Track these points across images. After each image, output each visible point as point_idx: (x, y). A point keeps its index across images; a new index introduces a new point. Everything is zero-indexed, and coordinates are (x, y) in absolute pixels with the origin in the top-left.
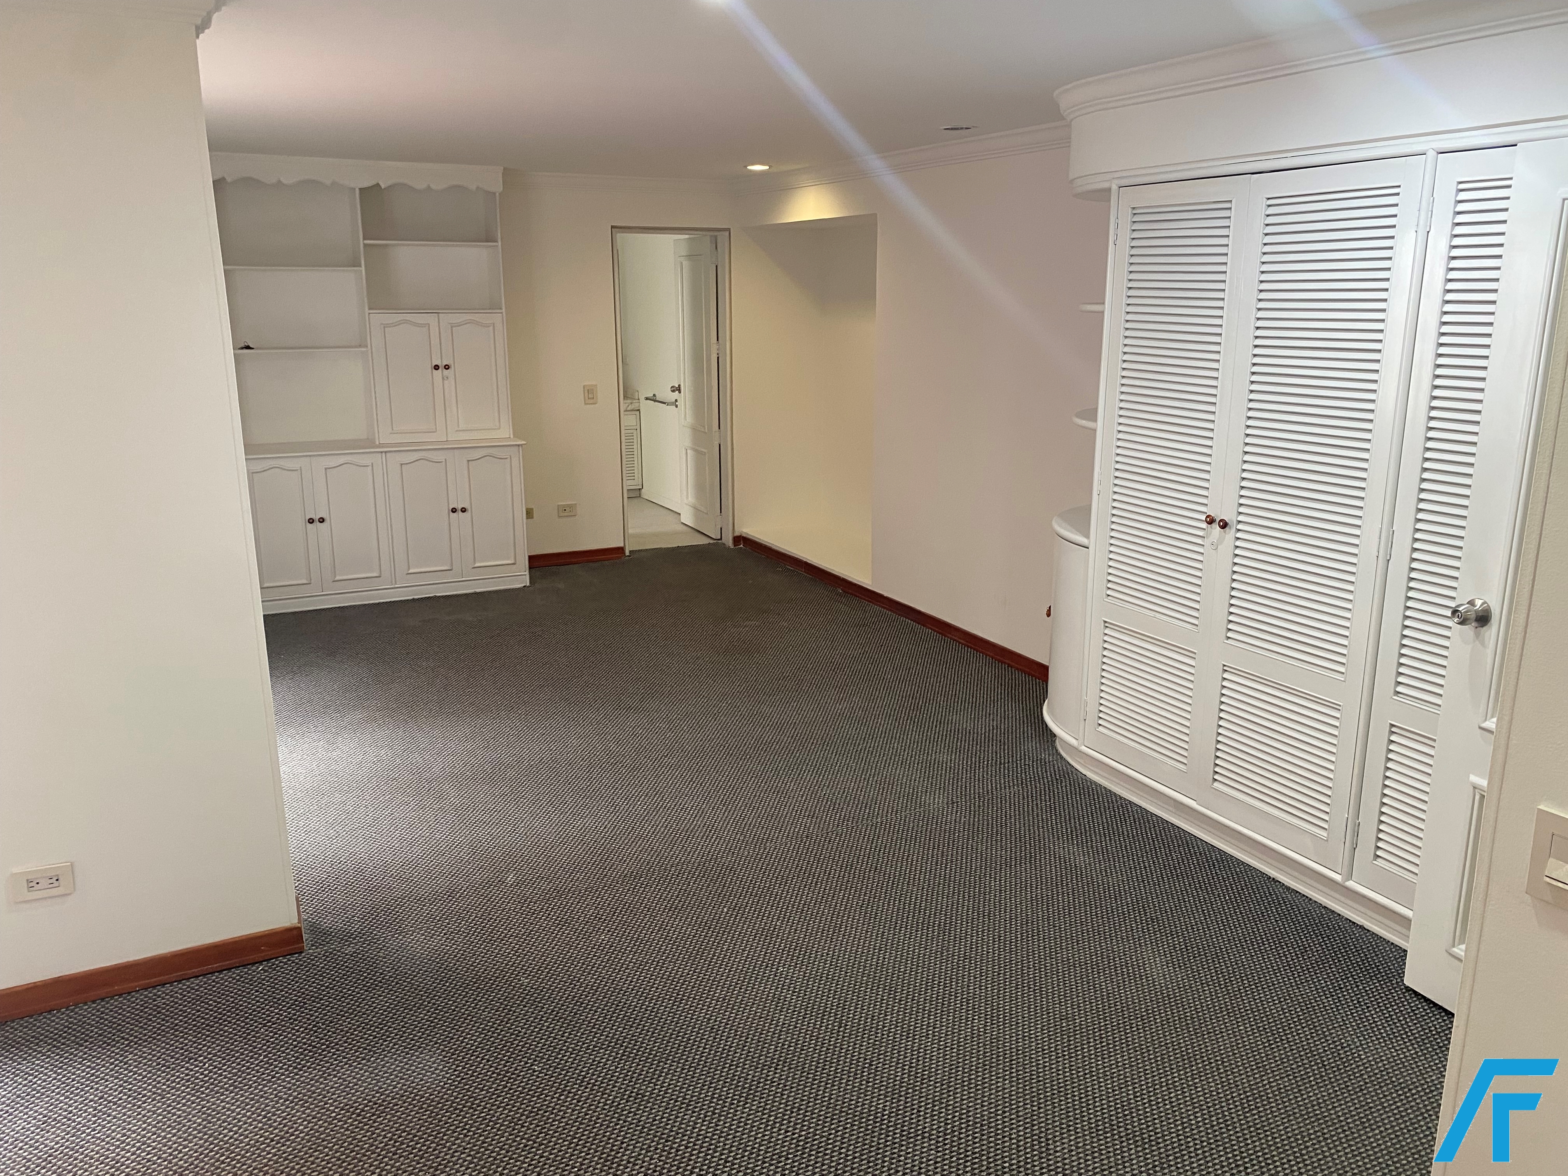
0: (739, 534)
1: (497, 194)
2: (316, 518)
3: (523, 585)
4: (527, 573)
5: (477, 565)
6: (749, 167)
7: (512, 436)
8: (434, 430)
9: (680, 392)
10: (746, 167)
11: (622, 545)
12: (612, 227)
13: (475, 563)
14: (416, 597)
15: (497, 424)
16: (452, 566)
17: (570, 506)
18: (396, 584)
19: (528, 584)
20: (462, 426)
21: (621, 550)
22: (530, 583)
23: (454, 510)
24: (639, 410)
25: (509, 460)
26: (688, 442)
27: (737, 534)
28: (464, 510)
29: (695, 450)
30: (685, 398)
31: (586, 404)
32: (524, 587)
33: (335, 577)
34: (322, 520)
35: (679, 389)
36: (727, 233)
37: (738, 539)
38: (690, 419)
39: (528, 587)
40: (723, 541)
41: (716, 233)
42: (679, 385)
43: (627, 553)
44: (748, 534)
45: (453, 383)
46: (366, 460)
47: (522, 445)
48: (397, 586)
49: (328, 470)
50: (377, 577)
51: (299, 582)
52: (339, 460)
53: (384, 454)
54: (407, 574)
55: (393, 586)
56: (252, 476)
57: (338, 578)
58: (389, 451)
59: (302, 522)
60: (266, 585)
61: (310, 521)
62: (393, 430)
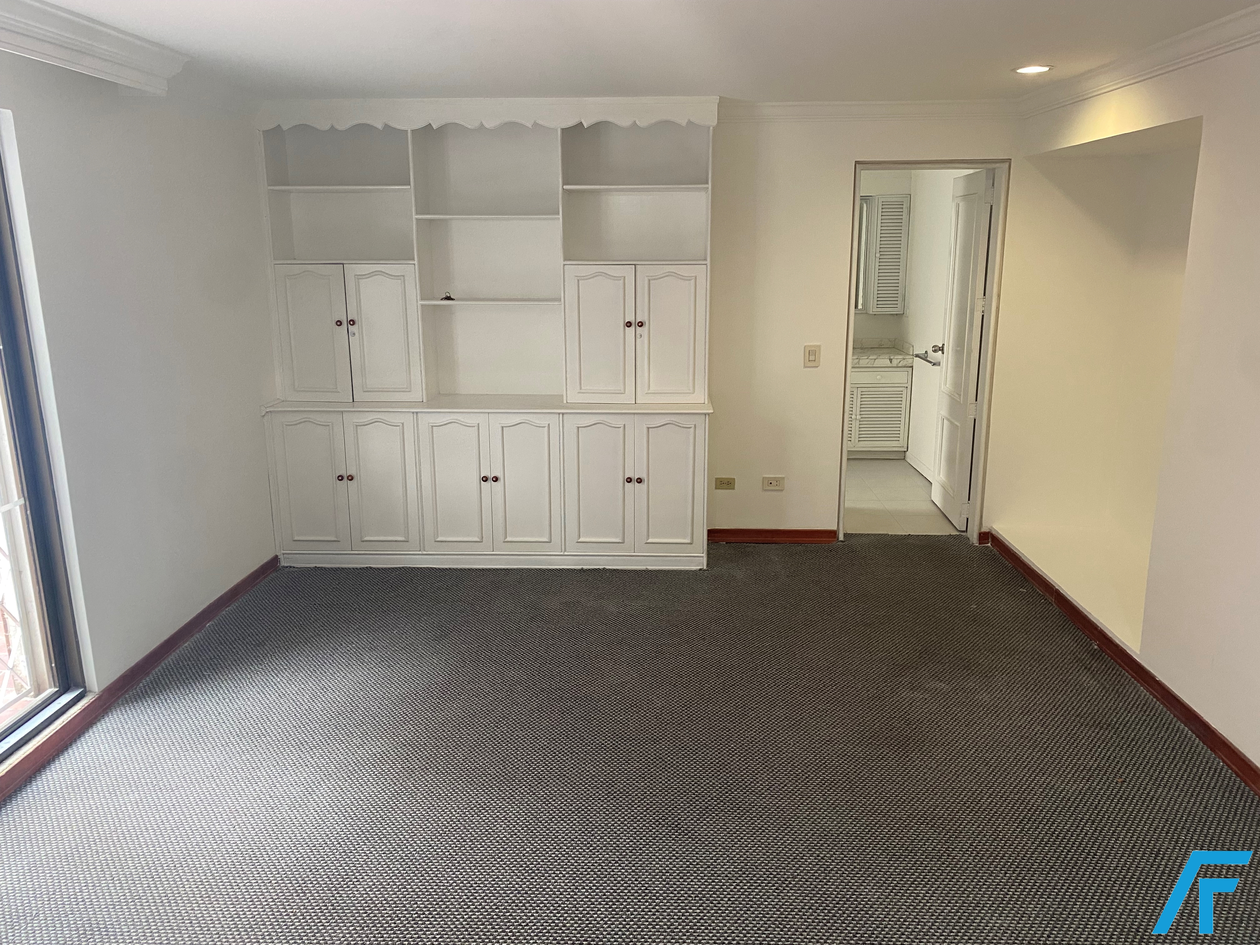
0: (988, 531)
1: (711, 128)
2: (491, 475)
3: (699, 568)
4: (705, 555)
5: (650, 540)
6: (1019, 71)
7: (706, 402)
8: (622, 391)
9: (943, 353)
10: (1014, 70)
11: (835, 528)
12: (857, 162)
13: (648, 539)
14: (585, 567)
15: (691, 389)
16: (624, 538)
17: (777, 480)
18: (565, 551)
19: (705, 568)
20: (653, 388)
21: (833, 534)
22: (708, 565)
23: (629, 480)
24: (912, 367)
25: (692, 430)
26: (944, 412)
27: (984, 529)
28: (640, 481)
29: (951, 423)
30: (947, 359)
31: (805, 367)
32: (700, 570)
33: (506, 537)
34: (496, 479)
35: (942, 349)
36: (1007, 165)
37: (986, 536)
38: (948, 386)
39: (705, 570)
40: (969, 534)
41: (994, 166)
42: (943, 345)
43: (841, 538)
44: (998, 533)
45: (646, 342)
46: (543, 421)
47: (709, 414)
48: (566, 553)
49: (504, 428)
50: (547, 542)
51: (470, 539)
52: (517, 419)
53: (561, 415)
54: (577, 542)
55: (562, 553)
56: (432, 429)
57: (509, 539)
58: (567, 413)
59: (476, 479)
60: (439, 539)
61: (484, 479)
62: (581, 389)
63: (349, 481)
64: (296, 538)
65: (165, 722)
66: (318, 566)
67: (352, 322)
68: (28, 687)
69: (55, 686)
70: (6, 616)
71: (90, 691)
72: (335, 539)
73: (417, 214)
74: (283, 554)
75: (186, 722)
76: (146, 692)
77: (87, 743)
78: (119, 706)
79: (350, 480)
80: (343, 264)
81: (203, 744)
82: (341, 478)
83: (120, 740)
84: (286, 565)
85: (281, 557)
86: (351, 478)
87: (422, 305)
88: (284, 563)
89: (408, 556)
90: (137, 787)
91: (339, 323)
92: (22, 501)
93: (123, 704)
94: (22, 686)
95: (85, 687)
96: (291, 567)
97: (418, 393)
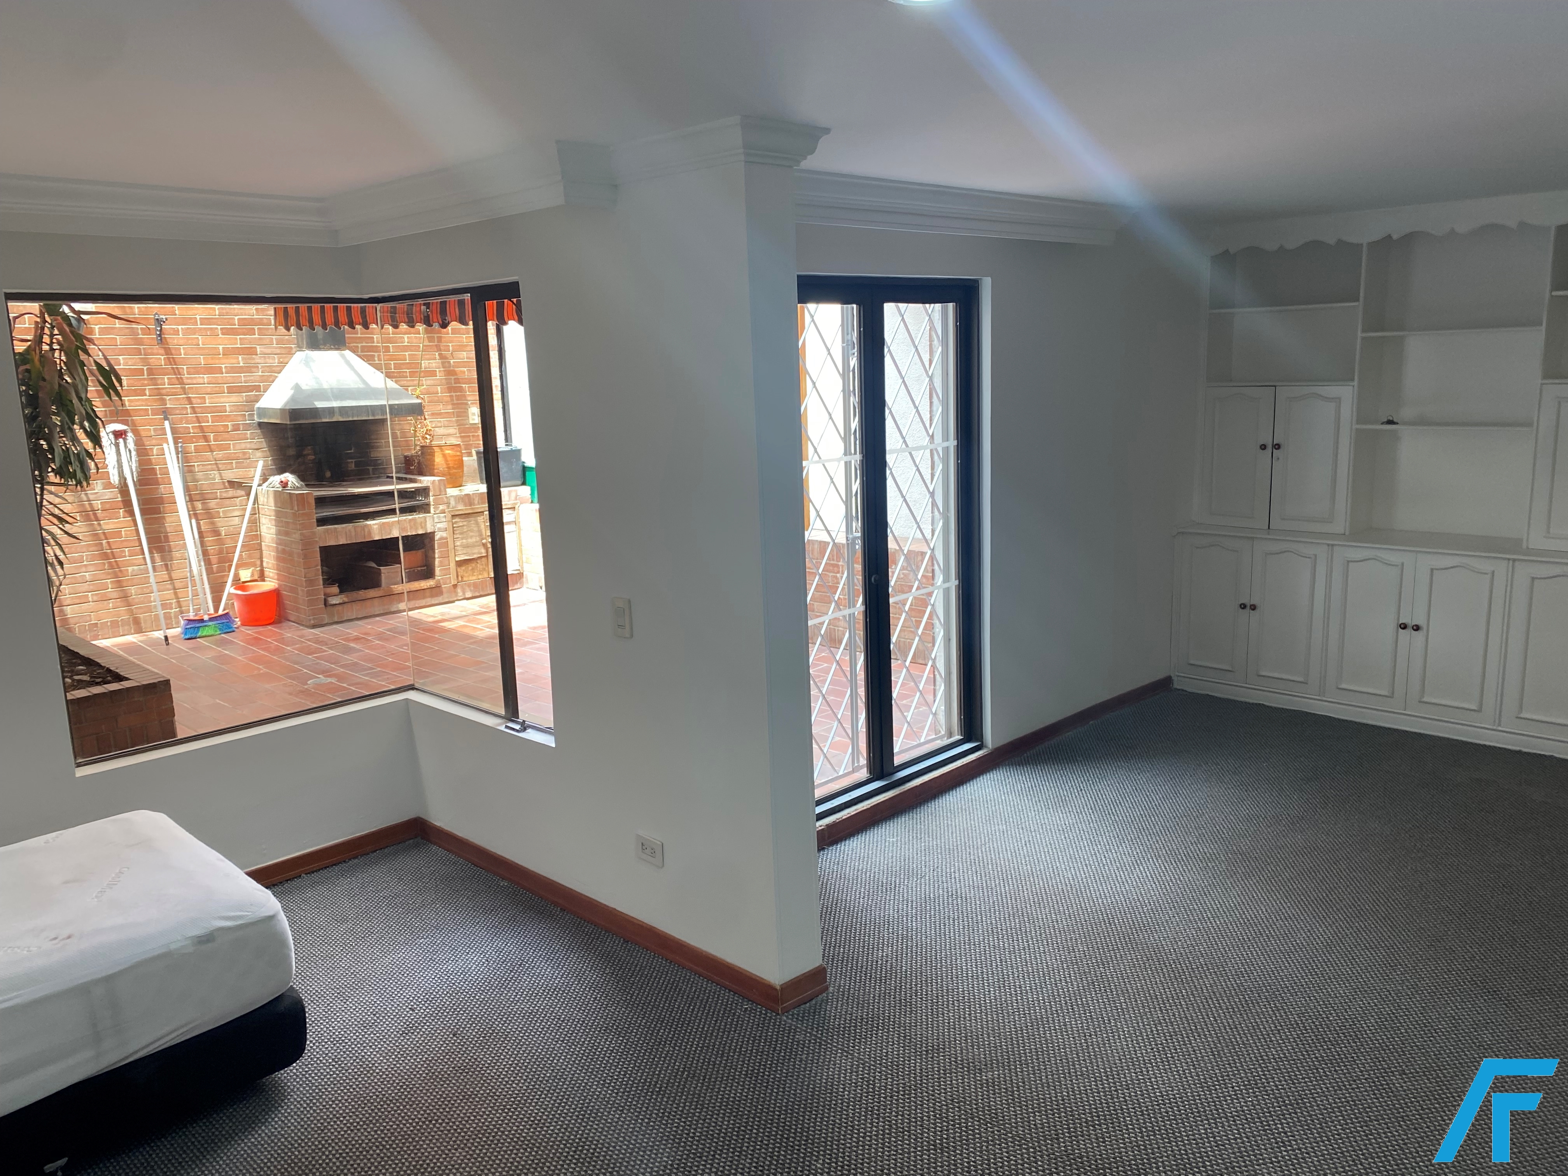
2: (1411, 623)
14: (1524, 750)
18: (1499, 725)
33: (1423, 697)
34: (1417, 628)
46: (1490, 567)
48: (1500, 728)
49: (1435, 571)
50: (1474, 710)
51: (1378, 692)
52: (1455, 561)
53: (1511, 562)
54: (1517, 717)
55: (1495, 728)
56: (1348, 564)
57: (1425, 699)
58: (1519, 560)
59: (1392, 626)
60: (1344, 686)
61: (1402, 626)
62: (1549, 532)
63: (1251, 611)
64: (1192, 662)
65: (1037, 785)
66: (1210, 694)
67: (1277, 446)
68: (943, 733)
69: (961, 735)
70: (936, 673)
71: (986, 747)
72: (1231, 669)
73: (1363, 331)
74: (1178, 676)
75: (1053, 789)
76: (1028, 760)
77: (977, 784)
78: (1006, 766)
79: (1253, 610)
80: (1275, 386)
81: (1062, 808)
82: (1243, 606)
83: (1001, 788)
84: (1178, 687)
85: (1175, 679)
86: (1253, 608)
87: (1357, 429)
88: (1176, 685)
89: (1303, 700)
90: (1006, 822)
91: (1263, 447)
92: (957, 582)
93: (1009, 765)
94: (940, 732)
95: (982, 742)
96: (1183, 690)
97: (1340, 525)
